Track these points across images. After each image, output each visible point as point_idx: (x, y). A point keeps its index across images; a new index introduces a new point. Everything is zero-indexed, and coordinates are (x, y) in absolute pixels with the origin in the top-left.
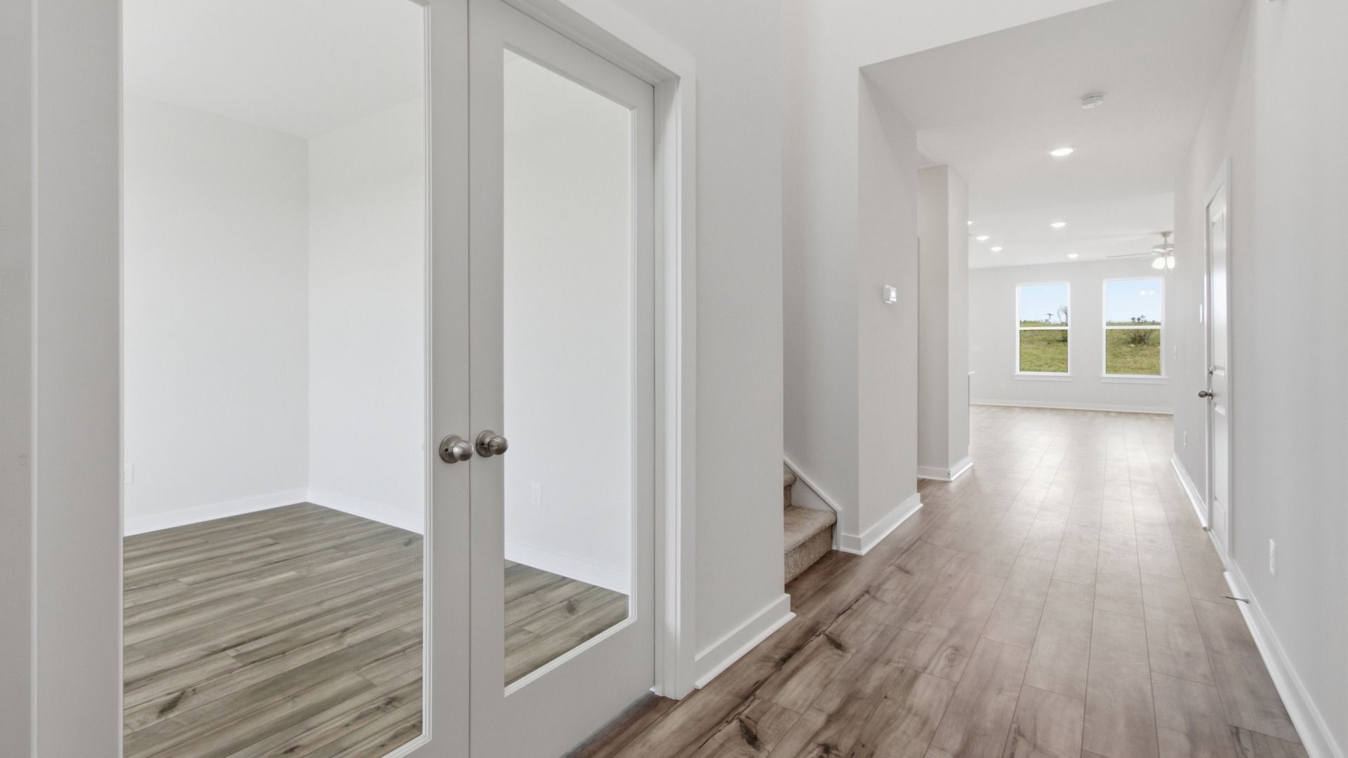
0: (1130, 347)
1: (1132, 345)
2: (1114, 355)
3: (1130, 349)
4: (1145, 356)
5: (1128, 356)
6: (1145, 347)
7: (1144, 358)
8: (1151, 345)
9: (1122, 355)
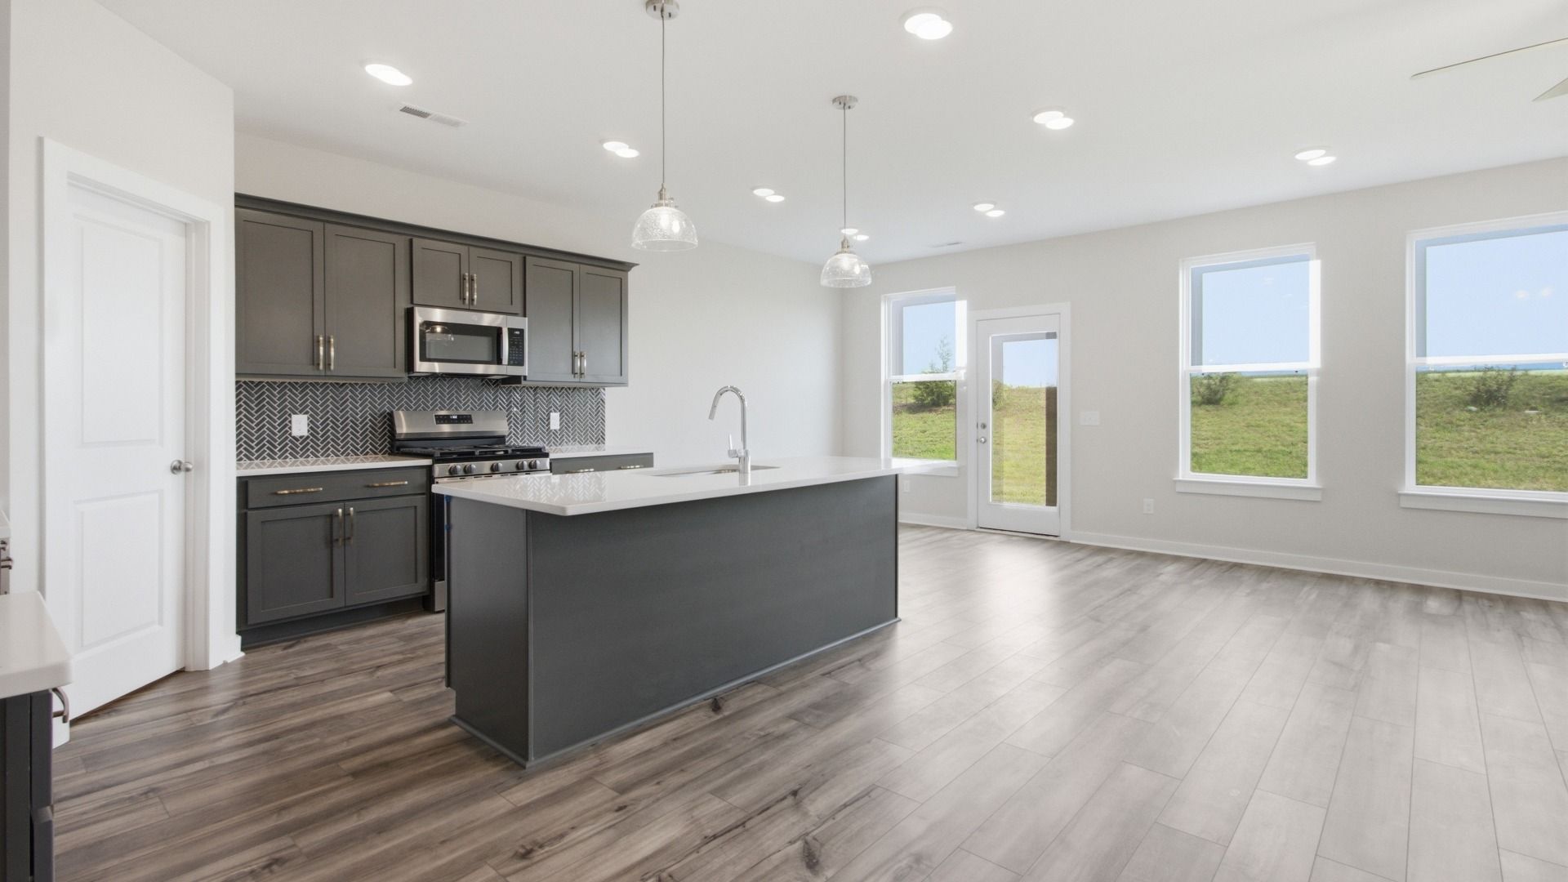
0: (1470, 411)
1: (1473, 408)
2: (1437, 425)
3: (1468, 415)
4: (1500, 427)
5: (1466, 428)
6: (1499, 411)
7: (1498, 432)
8: (1511, 408)
9: (1451, 426)
